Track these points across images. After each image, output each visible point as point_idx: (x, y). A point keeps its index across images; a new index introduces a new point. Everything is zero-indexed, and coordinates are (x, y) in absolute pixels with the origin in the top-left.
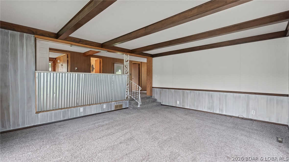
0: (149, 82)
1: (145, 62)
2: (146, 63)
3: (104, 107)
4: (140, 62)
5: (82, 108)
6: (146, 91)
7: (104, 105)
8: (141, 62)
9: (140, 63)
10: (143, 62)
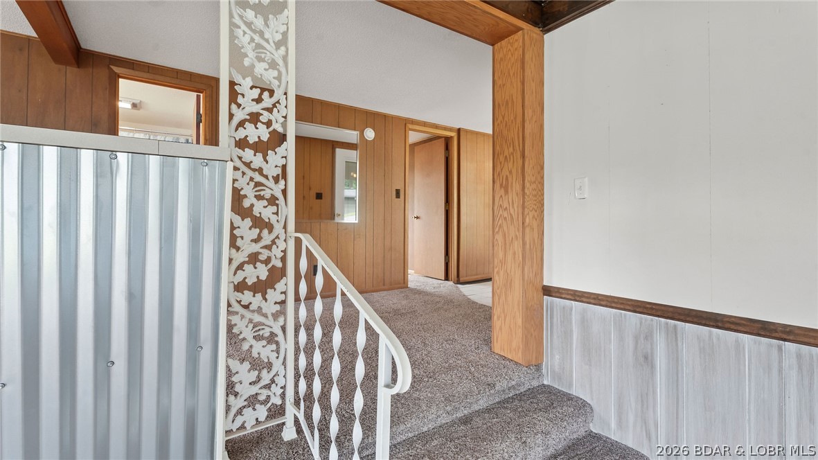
0: (517, 246)
1: (477, 133)
2: (484, 135)
4: (450, 129)
6: (489, 280)
8: (459, 130)
9: (453, 134)
10: (467, 131)
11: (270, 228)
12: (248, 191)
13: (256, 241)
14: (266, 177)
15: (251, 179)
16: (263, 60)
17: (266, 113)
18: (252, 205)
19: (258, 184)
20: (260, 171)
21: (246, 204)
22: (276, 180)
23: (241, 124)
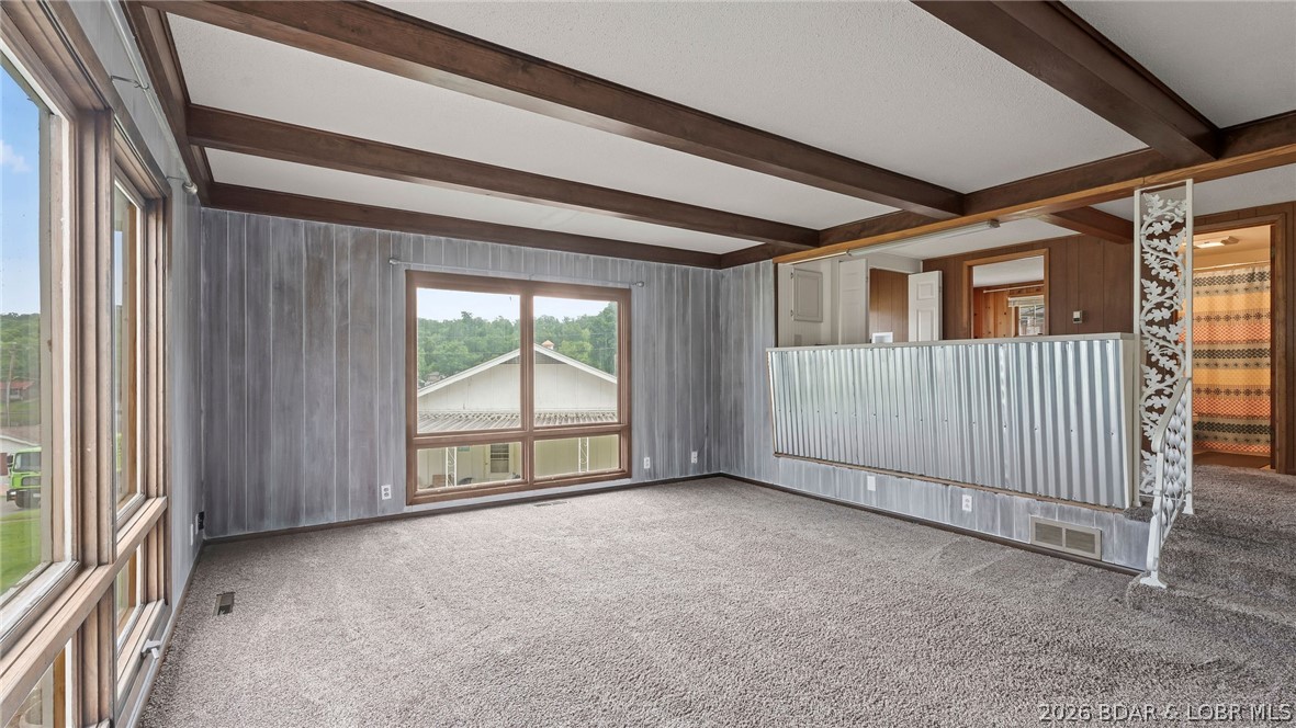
3: (964, 504)
5: (873, 478)
7: (962, 493)
11: (1172, 374)
12: (1156, 352)
13: (1160, 382)
14: (1169, 342)
15: (1157, 344)
16: (1166, 267)
17: (1168, 301)
18: (1158, 360)
19: (1162, 347)
20: (1164, 338)
21: (1154, 359)
22: (1176, 343)
23: (1150, 311)
